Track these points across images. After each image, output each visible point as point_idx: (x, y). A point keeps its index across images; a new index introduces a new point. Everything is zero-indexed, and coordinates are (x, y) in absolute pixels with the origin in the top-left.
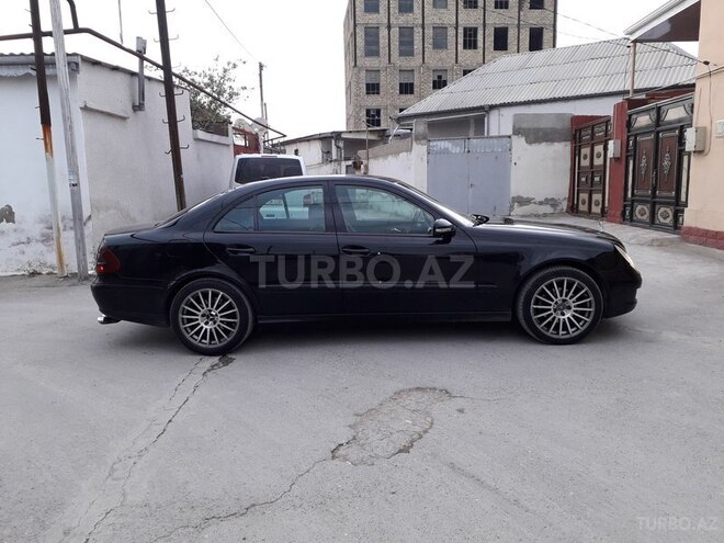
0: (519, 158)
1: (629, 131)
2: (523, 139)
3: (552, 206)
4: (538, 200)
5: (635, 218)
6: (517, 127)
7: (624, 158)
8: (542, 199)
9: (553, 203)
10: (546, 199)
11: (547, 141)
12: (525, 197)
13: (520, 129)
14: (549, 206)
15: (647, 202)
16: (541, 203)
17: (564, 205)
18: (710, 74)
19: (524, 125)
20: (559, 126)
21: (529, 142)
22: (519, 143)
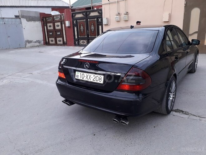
0: (25, 26)
1: (73, 18)
2: (25, 20)
3: (39, 43)
4: (34, 41)
5: (80, 44)
6: (22, 15)
7: (72, 27)
8: (35, 41)
9: (38, 42)
10: (37, 41)
11: (33, 21)
12: (30, 40)
13: (23, 16)
14: (38, 43)
15: (86, 39)
16: (35, 42)
17: (42, 42)
18: (109, 4)
19: (25, 15)
20: (36, 16)
21: (28, 21)
22: (24, 21)
